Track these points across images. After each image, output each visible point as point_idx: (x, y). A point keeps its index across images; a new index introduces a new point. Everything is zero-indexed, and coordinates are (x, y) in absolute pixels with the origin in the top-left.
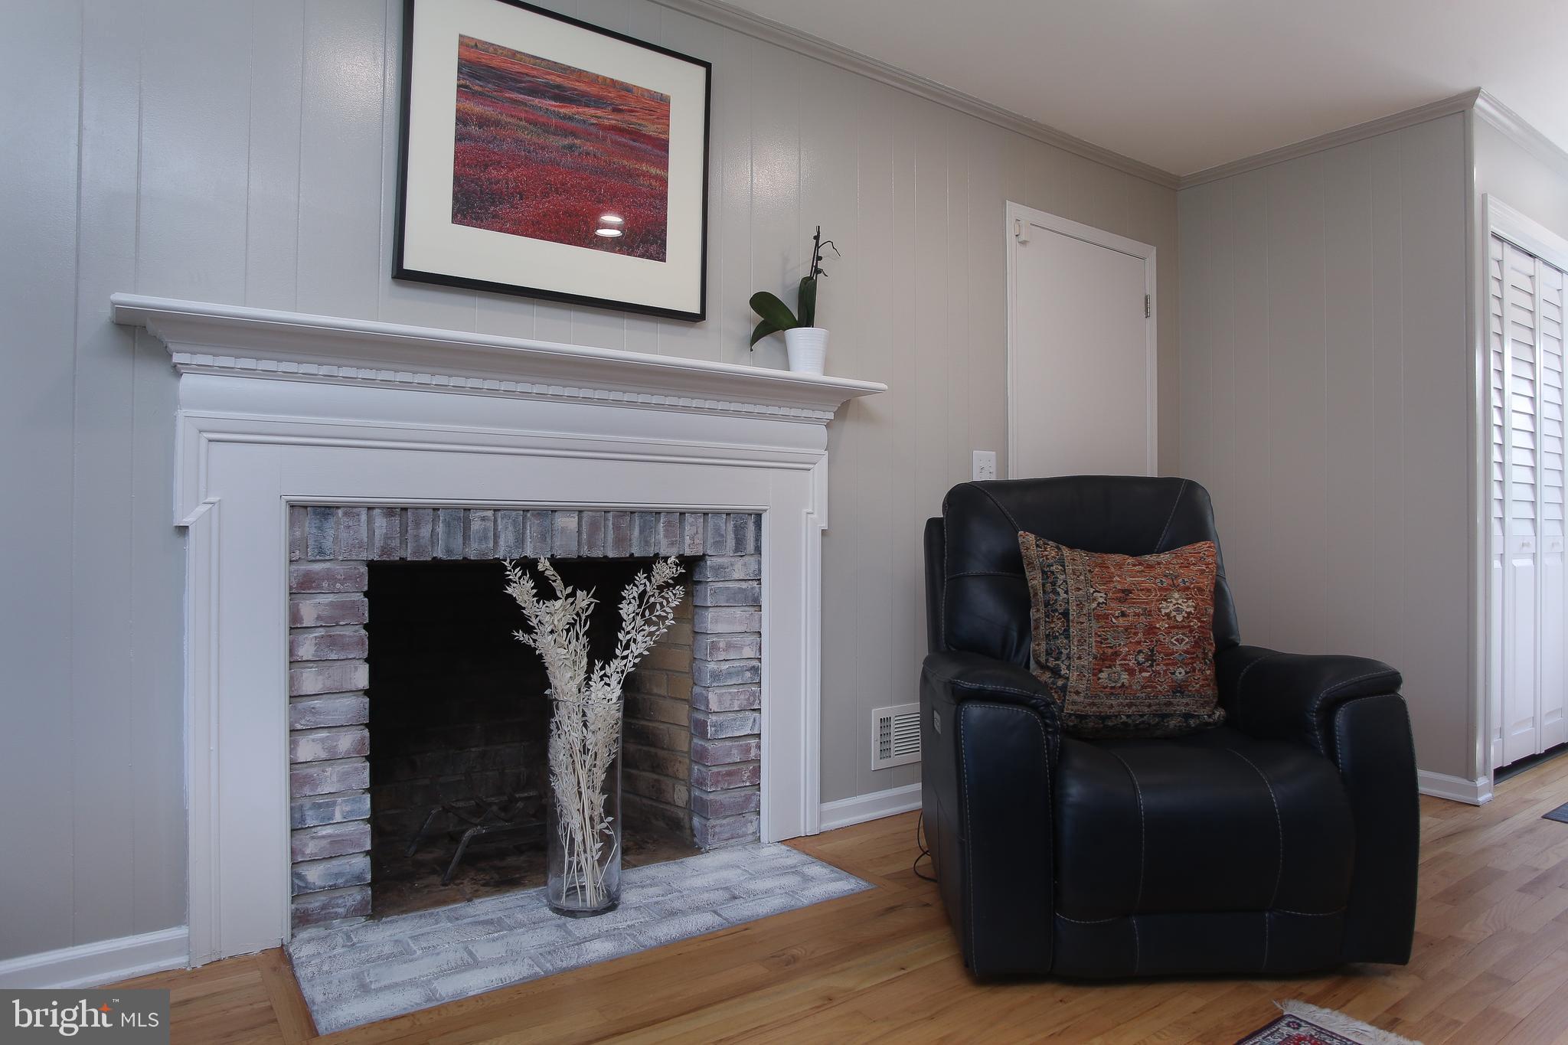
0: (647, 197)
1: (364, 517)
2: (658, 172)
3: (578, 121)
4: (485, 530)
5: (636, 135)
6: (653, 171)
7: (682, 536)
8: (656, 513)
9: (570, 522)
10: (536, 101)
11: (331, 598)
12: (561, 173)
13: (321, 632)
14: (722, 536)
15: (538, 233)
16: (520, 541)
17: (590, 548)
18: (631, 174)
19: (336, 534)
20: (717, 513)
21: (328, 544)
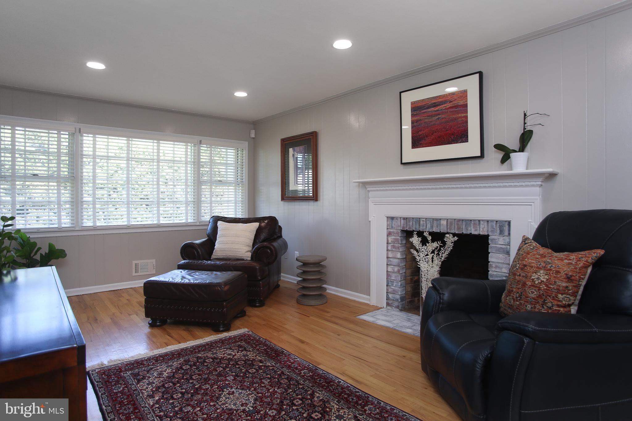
0: (461, 124)
1: (399, 220)
2: (465, 115)
3: (440, 110)
4: (424, 224)
5: (457, 106)
6: (463, 115)
7: (480, 228)
8: (470, 220)
9: (444, 223)
10: (429, 110)
11: (394, 237)
12: (436, 127)
13: (392, 244)
14: (494, 229)
15: (431, 145)
16: (432, 227)
17: (450, 230)
18: (456, 119)
19: (395, 223)
20: (492, 221)
21: (393, 225)
